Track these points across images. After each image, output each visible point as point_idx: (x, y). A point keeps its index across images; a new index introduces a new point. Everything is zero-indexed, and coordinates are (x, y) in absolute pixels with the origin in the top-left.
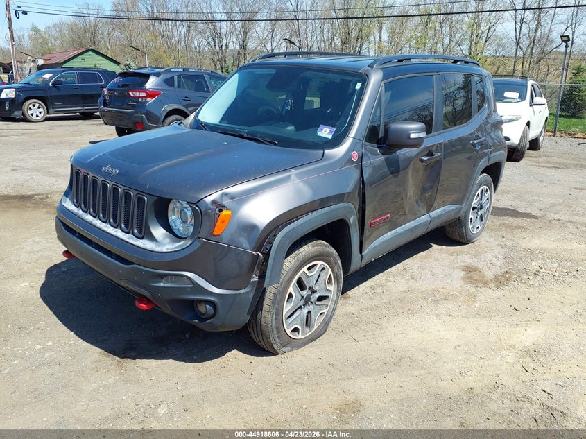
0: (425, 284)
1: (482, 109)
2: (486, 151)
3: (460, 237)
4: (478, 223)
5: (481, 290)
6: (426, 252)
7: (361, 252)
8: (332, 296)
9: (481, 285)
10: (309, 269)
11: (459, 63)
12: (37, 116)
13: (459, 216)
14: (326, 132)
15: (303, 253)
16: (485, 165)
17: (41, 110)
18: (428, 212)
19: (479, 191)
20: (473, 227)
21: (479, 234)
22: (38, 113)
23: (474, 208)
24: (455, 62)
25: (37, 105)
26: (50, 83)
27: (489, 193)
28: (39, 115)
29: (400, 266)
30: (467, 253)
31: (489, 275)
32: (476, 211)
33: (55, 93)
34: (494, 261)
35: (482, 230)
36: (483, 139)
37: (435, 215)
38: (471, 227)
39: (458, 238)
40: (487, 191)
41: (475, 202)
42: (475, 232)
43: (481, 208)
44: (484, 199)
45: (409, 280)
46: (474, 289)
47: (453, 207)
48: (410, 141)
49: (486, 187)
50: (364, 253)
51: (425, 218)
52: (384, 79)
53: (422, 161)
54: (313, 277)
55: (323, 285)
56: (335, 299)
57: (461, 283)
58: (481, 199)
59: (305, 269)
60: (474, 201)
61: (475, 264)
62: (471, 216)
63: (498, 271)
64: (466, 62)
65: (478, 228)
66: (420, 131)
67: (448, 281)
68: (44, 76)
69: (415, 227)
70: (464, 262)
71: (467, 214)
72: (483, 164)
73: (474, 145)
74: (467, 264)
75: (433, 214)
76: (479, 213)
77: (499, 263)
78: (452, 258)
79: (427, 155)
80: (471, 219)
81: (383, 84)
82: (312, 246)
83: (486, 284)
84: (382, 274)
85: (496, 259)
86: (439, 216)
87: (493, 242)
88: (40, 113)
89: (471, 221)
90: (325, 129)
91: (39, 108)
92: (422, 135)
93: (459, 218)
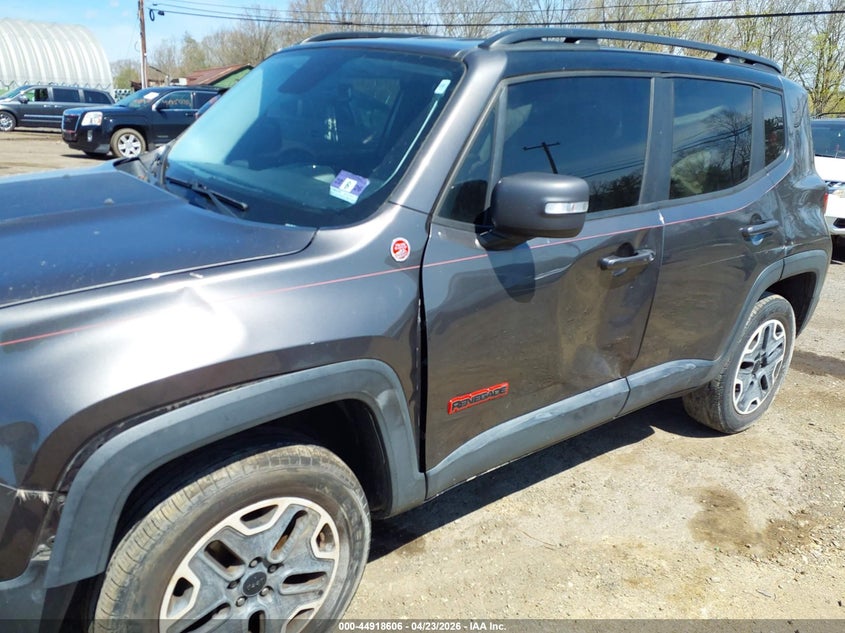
0: (603, 534)
1: (778, 159)
2: (777, 250)
3: (712, 421)
4: (756, 394)
5: (728, 562)
6: (635, 446)
7: (423, 468)
8: (337, 572)
9: (731, 546)
10: (246, 518)
11: (728, 61)
12: (131, 153)
13: (706, 380)
14: (347, 189)
15: (221, 485)
16: (775, 278)
17: (138, 144)
18: (625, 373)
19: (760, 330)
20: (742, 402)
21: (755, 416)
22: (132, 149)
23: (745, 365)
24: (721, 57)
25: (132, 137)
26: (154, 107)
27: (783, 334)
28: (134, 151)
29: (567, 475)
30: (723, 457)
31: (758, 518)
32: (751, 370)
33: (159, 121)
34: (779, 482)
35: (764, 407)
36: (769, 224)
37: (642, 382)
38: (736, 402)
39: (708, 423)
40: (779, 330)
41: (748, 352)
42: (746, 412)
43: (764, 364)
44: (771, 347)
45: (571, 515)
46: (710, 558)
47: (690, 364)
48: (546, 221)
49: (777, 322)
50: (431, 472)
51: (614, 388)
52: (505, 75)
53: (603, 266)
54: (267, 535)
55: (305, 550)
56: (344, 575)
57: (685, 535)
58: (764, 346)
59: (234, 520)
60: (746, 350)
61: (732, 487)
62: (737, 381)
63: (782, 511)
64: (749, 62)
65: (755, 403)
66: (574, 197)
67: (659, 527)
68: (146, 97)
69: (585, 409)
70: (710, 479)
71: (727, 376)
72: (767, 275)
73: (746, 236)
74: (713, 485)
75: (638, 378)
76: (759, 374)
77: (787, 490)
78: (686, 465)
79: (618, 254)
80: (738, 386)
81: (503, 85)
82: (253, 465)
83: (743, 544)
84: (519, 494)
85: (782, 479)
86: (652, 384)
87: (787, 435)
88: (136, 148)
89: (738, 391)
90: (348, 180)
91: (135, 141)
92: (580, 207)
93: (710, 383)
